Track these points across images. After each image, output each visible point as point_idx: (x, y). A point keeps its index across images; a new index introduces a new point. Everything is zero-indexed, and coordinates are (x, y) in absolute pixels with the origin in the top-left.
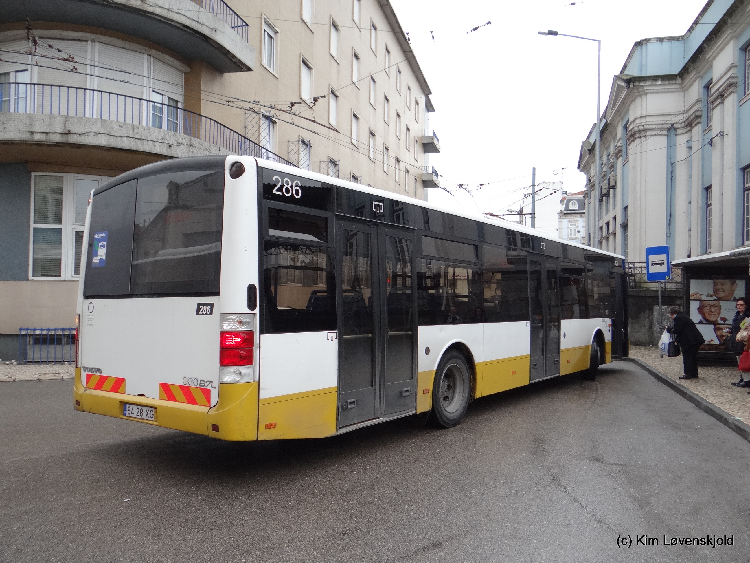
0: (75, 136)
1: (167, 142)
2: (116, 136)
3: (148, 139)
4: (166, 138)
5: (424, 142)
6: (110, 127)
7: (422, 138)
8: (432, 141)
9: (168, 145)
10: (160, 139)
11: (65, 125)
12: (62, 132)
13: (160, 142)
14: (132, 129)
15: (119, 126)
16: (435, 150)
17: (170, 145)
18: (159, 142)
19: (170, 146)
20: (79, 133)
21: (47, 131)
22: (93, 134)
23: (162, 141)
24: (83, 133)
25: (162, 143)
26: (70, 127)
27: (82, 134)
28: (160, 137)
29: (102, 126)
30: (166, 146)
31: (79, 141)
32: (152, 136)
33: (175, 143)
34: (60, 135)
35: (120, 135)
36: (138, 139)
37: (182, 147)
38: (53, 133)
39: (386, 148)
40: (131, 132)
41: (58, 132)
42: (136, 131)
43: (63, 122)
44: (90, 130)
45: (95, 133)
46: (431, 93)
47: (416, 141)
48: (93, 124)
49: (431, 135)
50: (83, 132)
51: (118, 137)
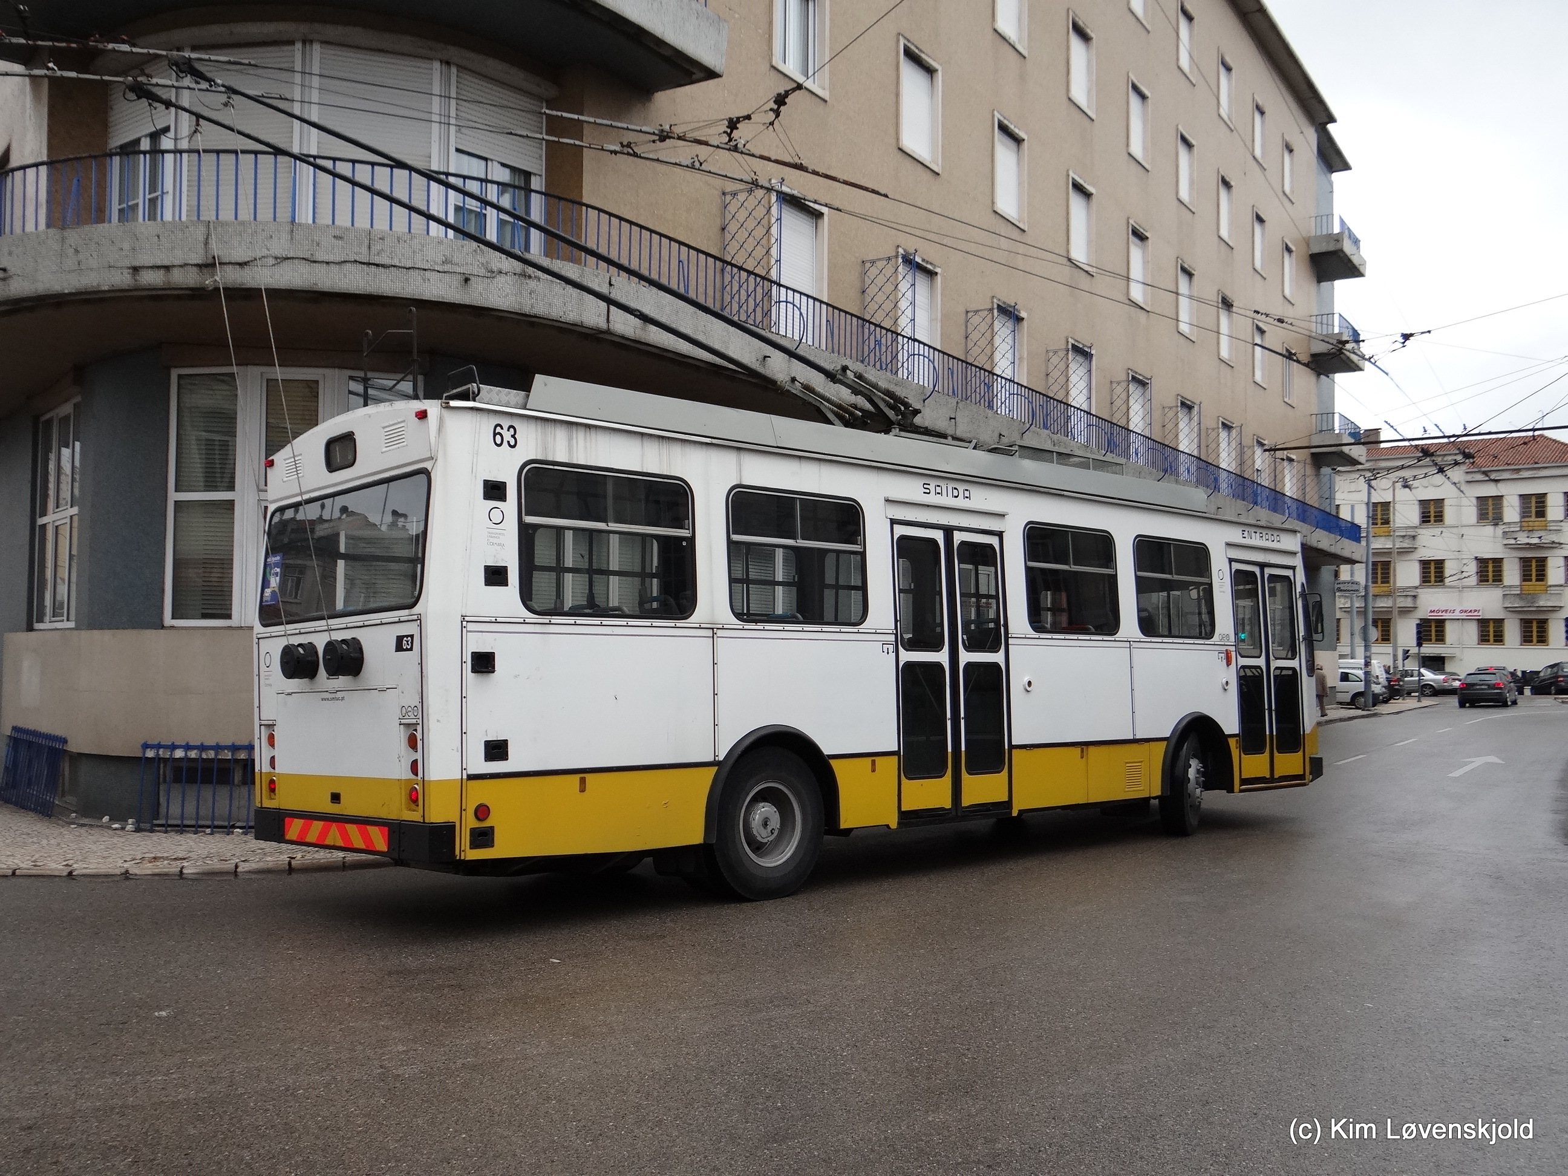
0: (229, 269)
1: (458, 270)
2: (327, 263)
3: (408, 266)
4: (455, 260)
5: (1316, 249)
6: (313, 241)
7: (1307, 242)
8: (1338, 247)
9: (461, 278)
10: (439, 261)
11: (206, 243)
12: (200, 262)
13: (441, 270)
14: (366, 242)
15: (334, 237)
16: (1352, 270)
17: (468, 276)
18: (438, 271)
19: (467, 280)
20: (240, 260)
21: (166, 263)
22: (271, 261)
23: (446, 268)
24: (248, 262)
25: (445, 272)
26: (216, 249)
27: (246, 263)
28: (440, 258)
29: (292, 239)
30: (456, 280)
31: (239, 281)
32: (418, 257)
33: (482, 272)
34: (195, 269)
35: (338, 259)
36: (383, 266)
37: (501, 279)
38: (181, 266)
39: (1184, 270)
40: (364, 250)
41: (190, 262)
42: (376, 247)
43: (201, 239)
44: (265, 252)
45: (276, 258)
46: (1332, 120)
47: (1289, 250)
48: (271, 237)
49: (1337, 230)
50: (248, 259)
51: (332, 265)
